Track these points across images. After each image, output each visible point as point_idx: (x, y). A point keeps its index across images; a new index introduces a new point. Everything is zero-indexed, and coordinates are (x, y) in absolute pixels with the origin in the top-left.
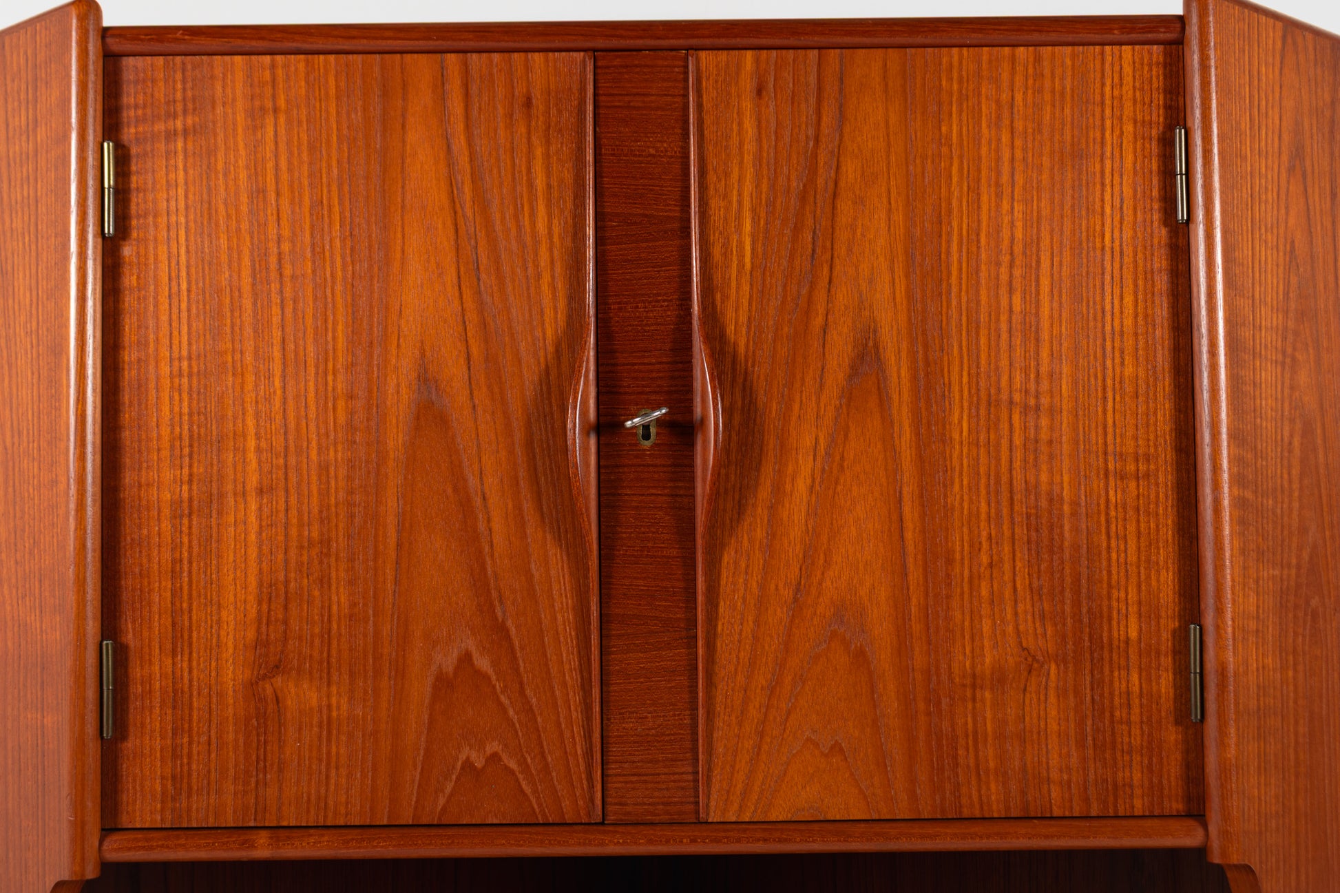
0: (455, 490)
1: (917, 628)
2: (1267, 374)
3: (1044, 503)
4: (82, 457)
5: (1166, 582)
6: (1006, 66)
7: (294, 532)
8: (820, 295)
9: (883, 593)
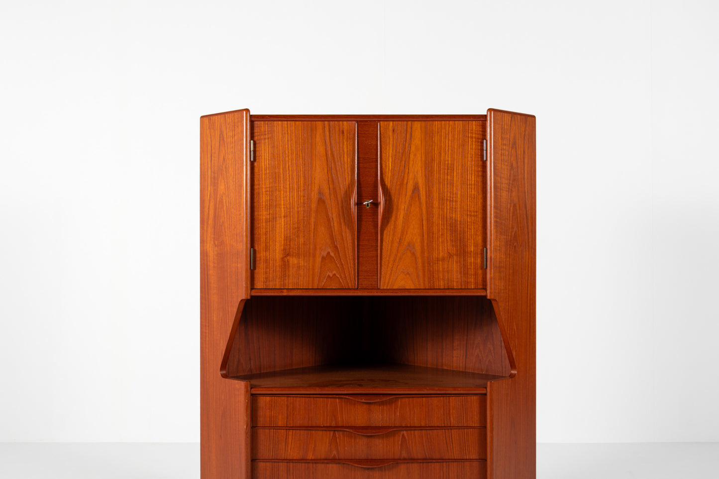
0: (326, 217)
1: (426, 248)
2: (504, 194)
3: (454, 221)
4: (247, 209)
5: (479, 239)
6: (447, 125)
7: (292, 226)
8: (406, 175)
9: (419, 240)
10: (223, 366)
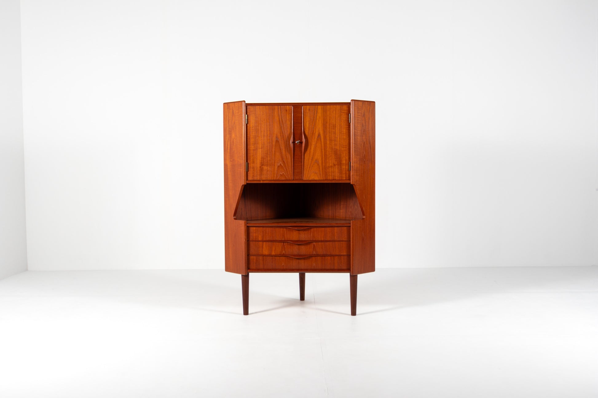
0: (280, 148)
1: (324, 162)
2: (359, 138)
3: (336, 150)
4: (244, 145)
5: (347, 158)
6: (333, 107)
7: (264, 152)
8: (315, 129)
9: (320, 158)
10: (235, 214)
